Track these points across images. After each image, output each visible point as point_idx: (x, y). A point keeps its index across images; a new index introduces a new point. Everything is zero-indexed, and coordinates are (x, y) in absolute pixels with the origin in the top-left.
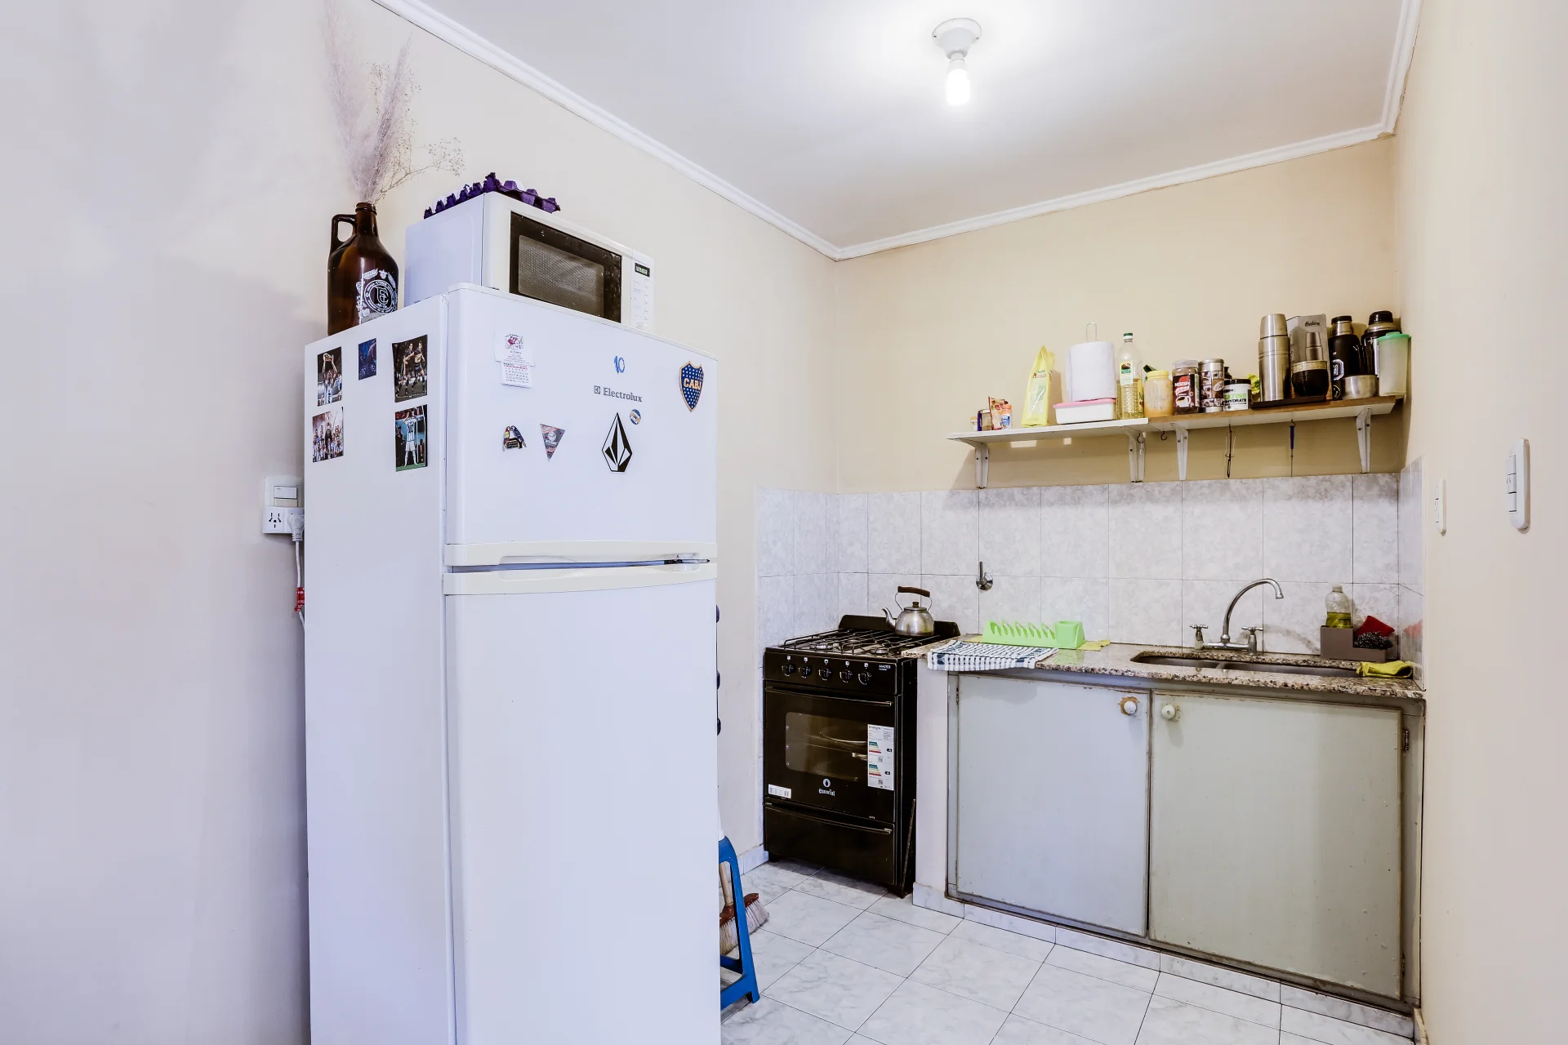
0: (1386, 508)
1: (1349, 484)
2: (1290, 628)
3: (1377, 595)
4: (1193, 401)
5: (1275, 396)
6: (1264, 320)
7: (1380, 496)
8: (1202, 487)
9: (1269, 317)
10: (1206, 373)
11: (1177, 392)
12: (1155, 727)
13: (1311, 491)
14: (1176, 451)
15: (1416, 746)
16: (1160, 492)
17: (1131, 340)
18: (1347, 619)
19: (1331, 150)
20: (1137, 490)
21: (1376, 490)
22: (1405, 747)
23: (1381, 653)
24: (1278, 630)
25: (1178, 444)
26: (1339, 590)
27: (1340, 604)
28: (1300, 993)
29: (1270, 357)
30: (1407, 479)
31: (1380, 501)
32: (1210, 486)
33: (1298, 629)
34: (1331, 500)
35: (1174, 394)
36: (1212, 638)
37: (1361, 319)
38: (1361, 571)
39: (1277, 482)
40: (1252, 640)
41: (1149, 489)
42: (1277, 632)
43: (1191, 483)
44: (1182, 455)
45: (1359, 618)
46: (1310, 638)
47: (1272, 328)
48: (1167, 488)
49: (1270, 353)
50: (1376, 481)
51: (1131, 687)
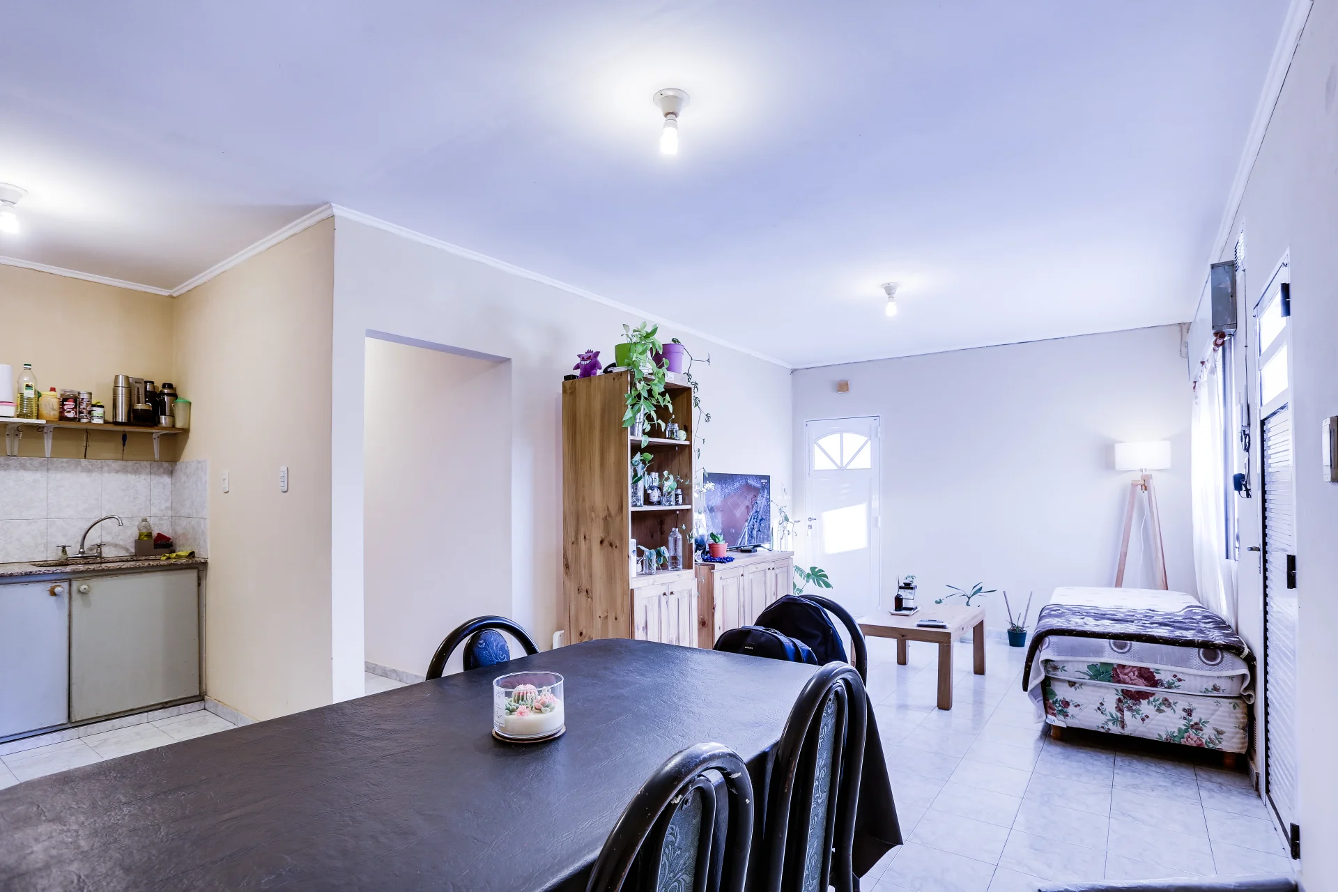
0: (166, 480)
1: (149, 466)
2: (117, 543)
3: (161, 522)
4: (76, 414)
5: (122, 419)
6: (117, 377)
7: (164, 473)
8: (62, 462)
9: (121, 376)
10: (83, 399)
11: (65, 407)
12: (73, 599)
13: (130, 469)
14: (43, 438)
15: (203, 583)
16: (31, 464)
17: (30, 369)
18: (149, 535)
19: (145, 292)
20: (13, 461)
21: (162, 470)
22: (199, 584)
23: (167, 550)
24: (110, 544)
25: (45, 435)
26: (145, 520)
27: (145, 527)
28: (156, 713)
29: (120, 398)
30: (179, 466)
31: (164, 475)
32: (67, 462)
33: (121, 543)
34: (140, 474)
35: (63, 408)
36: (71, 552)
37: (159, 384)
38: (154, 510)
39: (110, 462)
40: (99, 551)
41: (22, 461)
42: (109, 545)
43: (55, 459)
44: (48, 443)
45: (155, 534)
46: (128, 547)
47: (121, 382)
48: (37, 461)
49: (120, 396)
50: (162, 466)
51: (55, 580)
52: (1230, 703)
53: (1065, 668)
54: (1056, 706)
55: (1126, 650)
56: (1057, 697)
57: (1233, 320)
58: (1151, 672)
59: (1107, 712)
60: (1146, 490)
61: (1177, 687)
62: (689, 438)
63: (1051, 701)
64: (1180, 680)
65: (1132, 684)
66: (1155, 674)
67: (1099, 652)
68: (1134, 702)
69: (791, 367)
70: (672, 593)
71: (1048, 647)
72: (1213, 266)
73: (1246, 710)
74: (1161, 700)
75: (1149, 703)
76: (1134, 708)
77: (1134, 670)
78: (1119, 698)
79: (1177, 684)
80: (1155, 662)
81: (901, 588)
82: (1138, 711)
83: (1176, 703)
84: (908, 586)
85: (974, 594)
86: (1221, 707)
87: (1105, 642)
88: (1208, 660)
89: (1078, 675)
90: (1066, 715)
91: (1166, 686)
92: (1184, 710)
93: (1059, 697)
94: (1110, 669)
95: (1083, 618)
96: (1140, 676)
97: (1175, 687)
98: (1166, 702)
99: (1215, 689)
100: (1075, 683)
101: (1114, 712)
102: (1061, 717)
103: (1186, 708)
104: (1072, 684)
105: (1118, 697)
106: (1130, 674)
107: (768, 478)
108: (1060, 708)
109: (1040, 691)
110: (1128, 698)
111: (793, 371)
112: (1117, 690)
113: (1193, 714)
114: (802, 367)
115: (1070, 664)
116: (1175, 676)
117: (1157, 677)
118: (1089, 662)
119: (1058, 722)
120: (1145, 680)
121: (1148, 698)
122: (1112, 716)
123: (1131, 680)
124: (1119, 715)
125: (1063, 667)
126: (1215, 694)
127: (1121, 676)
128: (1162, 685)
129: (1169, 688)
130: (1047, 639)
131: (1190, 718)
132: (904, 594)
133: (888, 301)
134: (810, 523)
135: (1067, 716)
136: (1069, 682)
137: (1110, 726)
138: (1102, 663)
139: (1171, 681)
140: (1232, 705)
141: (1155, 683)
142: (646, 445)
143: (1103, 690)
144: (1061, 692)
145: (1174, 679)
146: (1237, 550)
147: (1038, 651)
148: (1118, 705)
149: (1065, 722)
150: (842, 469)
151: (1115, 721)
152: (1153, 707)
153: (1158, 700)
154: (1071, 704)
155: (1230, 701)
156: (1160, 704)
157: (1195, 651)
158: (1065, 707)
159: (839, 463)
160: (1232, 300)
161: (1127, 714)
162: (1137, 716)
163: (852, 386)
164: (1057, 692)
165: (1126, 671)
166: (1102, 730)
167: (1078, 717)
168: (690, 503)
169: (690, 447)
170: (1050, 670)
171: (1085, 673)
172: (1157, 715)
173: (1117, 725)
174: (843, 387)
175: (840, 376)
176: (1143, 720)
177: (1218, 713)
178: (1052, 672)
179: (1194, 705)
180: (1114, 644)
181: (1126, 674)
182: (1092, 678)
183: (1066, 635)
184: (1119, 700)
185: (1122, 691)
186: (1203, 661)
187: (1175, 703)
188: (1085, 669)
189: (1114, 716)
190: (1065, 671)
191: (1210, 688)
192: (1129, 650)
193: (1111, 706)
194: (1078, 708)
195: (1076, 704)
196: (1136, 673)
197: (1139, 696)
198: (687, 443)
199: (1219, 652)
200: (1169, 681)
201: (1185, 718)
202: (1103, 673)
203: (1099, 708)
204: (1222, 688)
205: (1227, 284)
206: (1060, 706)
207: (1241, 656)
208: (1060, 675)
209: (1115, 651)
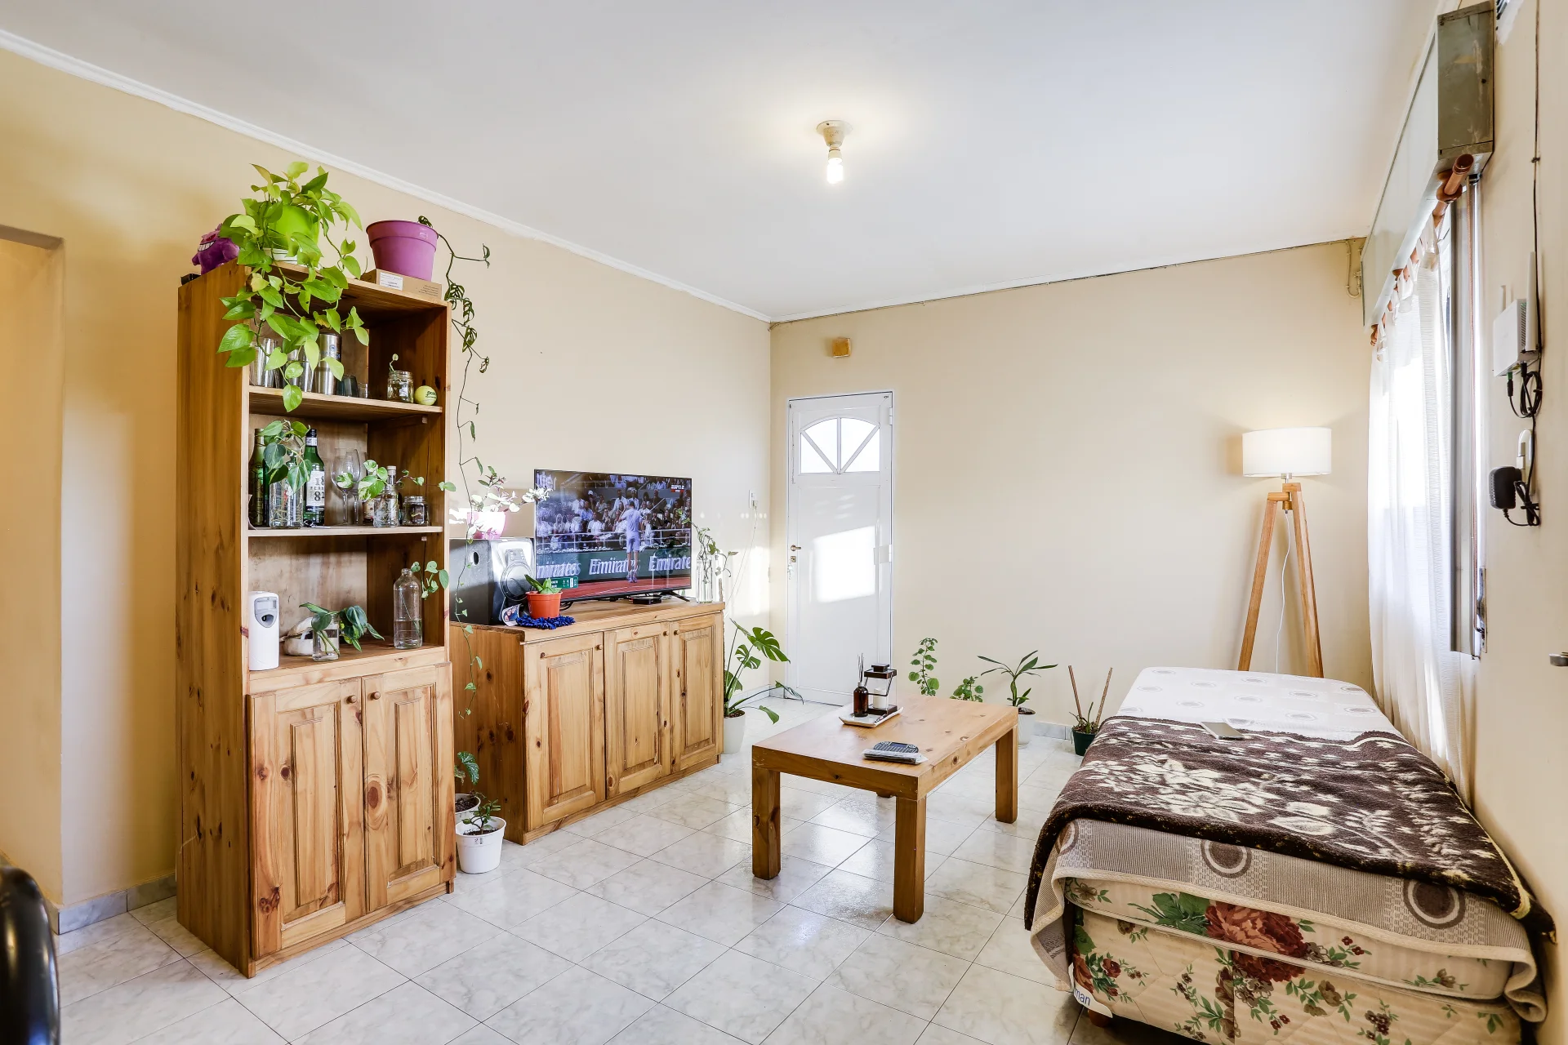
52: (1480, 1015)
53: (1107, 895)
54: (1093, 970)
55: (1238, 869)
56: (1094, 951)
57: (1485, 133)
58: (1293, 925)
59: (1198, 996)
60: (1290, 508)
61: (1353, 966)
62: (440, 402)
63: (1083, 957)
64: (1358, 951)
65: (1249, 945)
66: (1301, 930)
67: (1179, 870)
68: (1257, 982)
69: (768, 320)
70: (373, 697)
71: (1072, 846)
72: (1443, 20)
73: (1518, 1035)
74: (1316, 987)
75: (1289, 988)
76: (1256, 995)
77: (1254, 915)
78: (1225, 970)
79: (1351, 958)
80: (1303, 905)
81: (868, 675)
82: (1264, 1005)
83: (1353, 996)
84: (879, 672)
85: (1025, 669)
86: (1458, 1020)
87: (1193, 846)
88: (1427, 911)
89: (1133, 910)
90: (1112, 991)
91: (1327, 959)
92: (1370, 1016)
93: (1100, 950)
94: (1202, 908)
95: (1163, 762)
96: (1268, 931)
97: (1347, 964)
98: (1329, 993)
99: (1443, 980)
100: (1132, 925)
101: (1212, 998)
102: (1103, 995)
103: (1376, 1013)
104: (1126, 927)
105: (1221, 967)
106: (1244, 925)
107: (686, 482)
108: (1100, 975)
109: (1059, 932)
110: (1245, 973)
111: (773, 326)
112: (1220, 952)
113: (1391, 1029)
114: (783, 319)
115: (1118, 887)
116: (1347, 941)
117: (1307, 937)
118: (1156, 888)
119: (1097, 1003)
120: (1278, 941)
121: (1287, 978)
122: (1208, 1007)
123: (1248, 937)
124: (1224, 1007)
125: (1103, 892)
126: (1441, 990)
127: (1225, 925)
128: (1317, 956)
129: (1332, 964)
130: (1072, 827)
131: (1384, 1037)
132: (873, 685)
133: (829, 157)
134: (794, 554)
135: (1115, 993)
136: (1120, 921)
137: (1204, 1027)
138: (1184, 895)
139: (1338, 951)
140: (1484, 1021)
141: (1303, 951)
142: (296, 405)
143: (1188, 948)
144: (1104, 941)
145: (1346, 948)
146: (1477, 635)
147: (1054, 849)
148: (1221, 984)
149: (1110, 1006)
150: (839, 472)
151: (1214, 1018)
152: (1298, 1000)
153: (1310, 985)
154: (1122, 969)
155: (1482, 1009)
156: (1315, 995)
157: (1394, 886)
158: (1110, 974)
159: (835, 463)
160: (1485, 90)
161: (1241, 1008)
162: (1262, 1014)
163: (856, 349)
164: (1094, 940)
165: (1237, 917)
166: (1186, 1034)
167: (1135, 999)
168: (442, 524)
169: (441, 417)
170: (1078, 894)
171: (1147, 910)
172: (1307, 1019)
173: (1218, 1029)
174: (840, 348)
175: (836, 332)
176: (1276, 1025)
177: (1451, 1034)
178: (1080, 899)
179: (1394, 1009)
180: (1213, 851)
181: (1235, 923)
182: (1162, 921)
183: (1111, 821)
184: (1224, 974)
185: (1232, 953)
186: (1416, 915)
187: (1349, 997)
188: (1150, 903)
189: (1213, 1008)
190: (1107, 900)
191: (1431, 975)
192: (1244, 870)
193: (1206, 985)
194: (1137, 980)
195: (1132, 972)
196: (1259, 924)
197: (1265, 972)
198: (437, 409)
199: (1455, 895)
200: (1332, 950)
201: (1371, 1036)
202: (1186, 914)
203: (1180, 987)
204: (1460, 980)
205: (1472, 52)
206: (1100, 970)
207: (1513, 914)
208: (1095, 905)
209: (1214, 870)
